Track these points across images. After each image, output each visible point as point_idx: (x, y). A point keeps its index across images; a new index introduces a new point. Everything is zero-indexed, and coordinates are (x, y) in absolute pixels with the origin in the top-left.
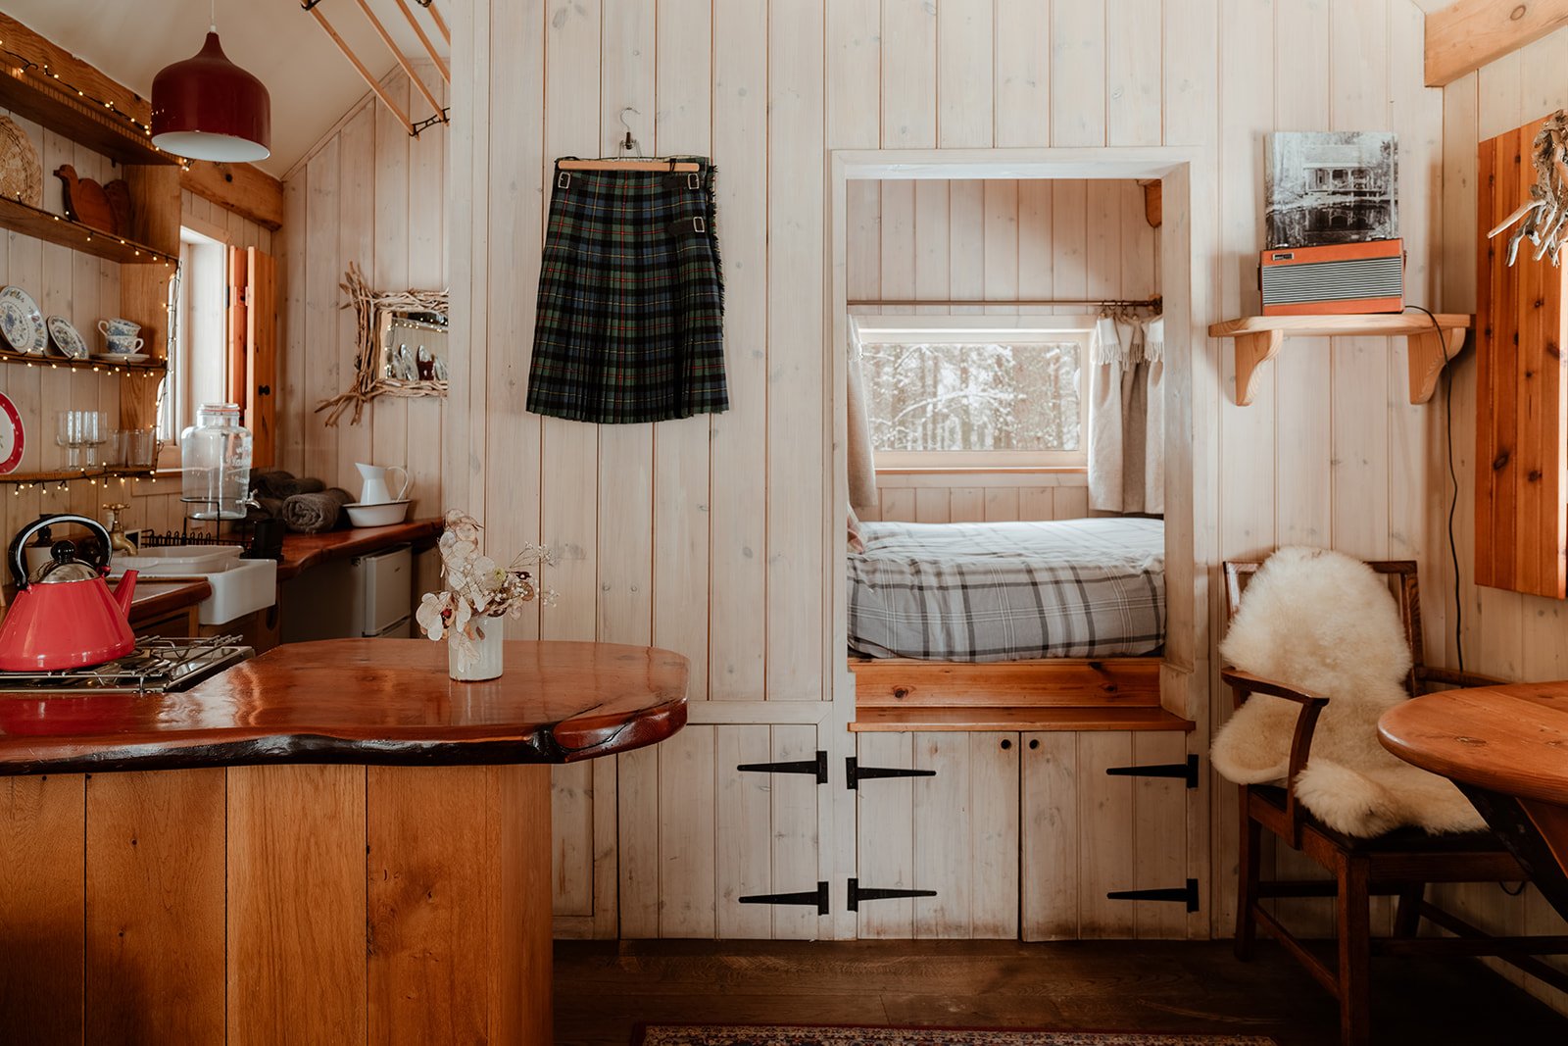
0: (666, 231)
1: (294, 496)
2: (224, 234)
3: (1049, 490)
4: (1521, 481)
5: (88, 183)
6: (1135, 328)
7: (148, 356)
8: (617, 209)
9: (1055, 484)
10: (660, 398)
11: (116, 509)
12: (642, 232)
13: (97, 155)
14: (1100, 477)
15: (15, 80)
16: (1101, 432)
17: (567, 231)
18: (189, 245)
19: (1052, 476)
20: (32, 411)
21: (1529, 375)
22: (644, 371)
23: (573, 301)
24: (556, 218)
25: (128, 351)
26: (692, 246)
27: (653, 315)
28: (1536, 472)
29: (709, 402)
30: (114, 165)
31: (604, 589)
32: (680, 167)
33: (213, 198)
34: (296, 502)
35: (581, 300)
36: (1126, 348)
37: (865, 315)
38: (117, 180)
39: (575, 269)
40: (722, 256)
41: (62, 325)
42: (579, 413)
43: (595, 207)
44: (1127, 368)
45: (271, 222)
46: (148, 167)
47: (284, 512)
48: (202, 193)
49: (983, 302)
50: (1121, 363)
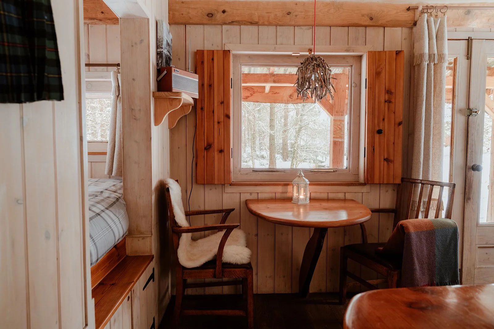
4: (216, 153)
21: (219, 123)
28: (222, 150)
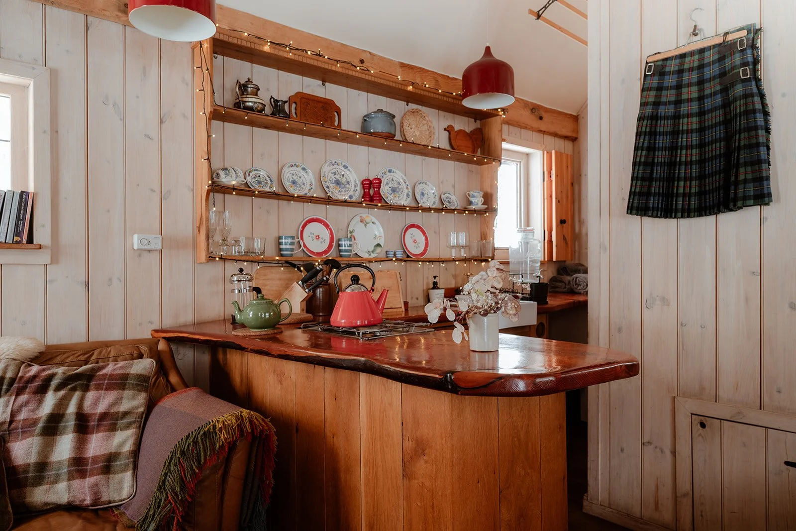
0: (720, 84)
1: (576, 275)
2: (541, 146)
5: (461, 132)
7: (486, 206)
8: (686, 78)
10: (715, 198)
11: (467, 275)
12: (704, 89)
13: (466, 119)
15: (410, 92)
17: (651, 99)
18: (527, 154)
20: (435, 232)
22: (705, 181)
23: (655, 143)
24: (645, 93)
25: (477, 204)
26: (739, 89)
27: (711, 143)
29: (752, 198)
30: (475, 122)
31: (682, 325)
32: (730, 38)
33: (533, 129)
34: (577, 278)
35: (661, 141)
38: (478, 128)
39: (656, 122)
40: (766, 91)
41: (449, 195)
42: (659, 213)
43: (670, 80)
45: (570, 137)
46: (489, 119)
47: (571, 282)
48: (526, 128)
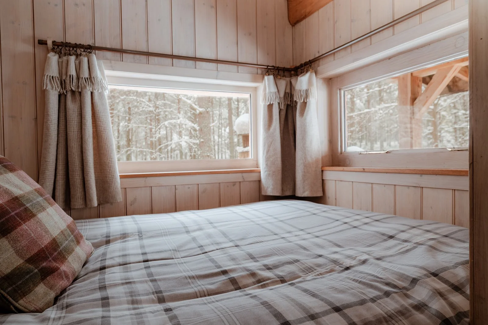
3: (238, 184)
6: (287, 82)
9: (241, 180)
14: (269, 175)
16: (269, 147)
19: (239, 175)
36: (282, 95)
37: (110, 60)
44: (282, 107)
49: (195, 59)
50: (279, 103)
